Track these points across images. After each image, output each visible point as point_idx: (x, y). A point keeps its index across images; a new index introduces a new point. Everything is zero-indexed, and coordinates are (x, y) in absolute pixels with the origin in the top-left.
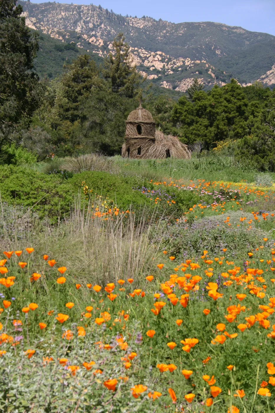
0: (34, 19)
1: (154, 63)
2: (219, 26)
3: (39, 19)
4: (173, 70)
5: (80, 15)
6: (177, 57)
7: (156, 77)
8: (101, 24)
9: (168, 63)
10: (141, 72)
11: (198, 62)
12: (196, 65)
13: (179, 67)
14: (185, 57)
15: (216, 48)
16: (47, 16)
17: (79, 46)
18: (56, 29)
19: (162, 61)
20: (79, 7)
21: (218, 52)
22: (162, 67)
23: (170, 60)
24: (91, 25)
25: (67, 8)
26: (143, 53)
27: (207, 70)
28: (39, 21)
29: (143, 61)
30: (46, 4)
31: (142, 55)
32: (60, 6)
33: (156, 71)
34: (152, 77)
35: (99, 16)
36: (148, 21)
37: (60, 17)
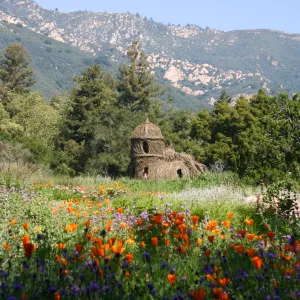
0: (62, 30)
1: (200, 77)
2: (277, 34)
3: (69, 30)
4: (221, 85)
5: (115, 24)
6: (227, 70)
7: (202, 93)
8: (139, 33)
9: (215, 76)
10: (184, 87)
11: (251, 75)
12: (248, 78)
13: (228, 81)
14: (236, 70)
15: (272, 58)
16: (77, 26)
17: (113, 59)
18: (86, 41)
19: (209, 75)
20: (114, 16)
21: (275, 63)
22: (208, 81)
23: (218, 73)
24: (127, 36)
25: (101, 17)
26: (187, 65)
27: (262, 84)
28: (68, 32)
29: (187, 75)
30: (76, 13)
31: (185, 68)
32: (92, 14)
33: (202, 87)
34: (197, 93)
35: (137, 25)
36: (193, 29)
37: (92, 27)
